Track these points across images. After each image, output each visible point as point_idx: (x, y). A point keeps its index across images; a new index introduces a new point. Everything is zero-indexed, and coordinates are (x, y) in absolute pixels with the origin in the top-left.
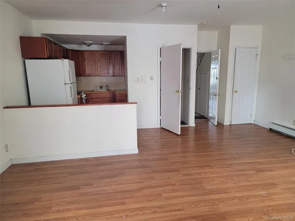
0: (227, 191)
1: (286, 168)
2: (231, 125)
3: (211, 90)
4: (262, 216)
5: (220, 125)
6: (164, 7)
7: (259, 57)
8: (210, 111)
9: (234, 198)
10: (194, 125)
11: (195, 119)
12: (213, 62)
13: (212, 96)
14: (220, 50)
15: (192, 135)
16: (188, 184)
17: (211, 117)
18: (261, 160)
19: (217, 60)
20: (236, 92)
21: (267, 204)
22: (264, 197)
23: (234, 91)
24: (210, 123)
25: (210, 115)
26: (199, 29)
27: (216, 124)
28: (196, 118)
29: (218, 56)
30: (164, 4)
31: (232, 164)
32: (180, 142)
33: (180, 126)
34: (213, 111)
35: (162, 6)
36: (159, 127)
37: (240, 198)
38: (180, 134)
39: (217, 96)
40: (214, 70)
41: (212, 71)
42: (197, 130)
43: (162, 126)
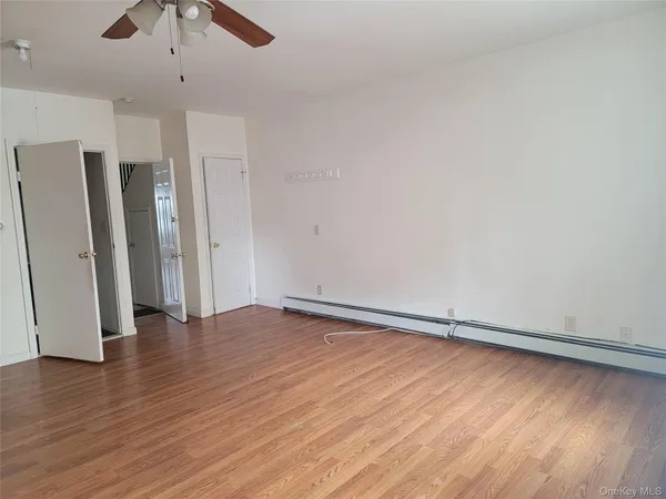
0: (237, 446)
1: (322, 369)
2: (215, 315)
3: (163, 246)
4: (306, 465)
5: (194, 320)
6: (23, 51)
7: (247, 175)
8: (167, 292)
9: (251, 455)
10: (134, 331)
11: (135, 317)
12: (159, 185)
13: (166, 260)
14: (171, 160)
15: (130, 357)
16: (151, 467)
17: (170, 307)
18: (282, 369)
19: (169, 181)
20: (217, 245)
21: (307, 442)
22: (301, 430)
23: (212, 246)
24: (169, 320)
25: (168, 301)
26: (116, 111)
27: (185, 320)
28: (136, 314)
29: (169, 173)
30: (24, 44)
31: (237, 391)
32: (104, 379)
33: (101, 340)
34: (174, 293)
35: (18, 48)
36: (36, 356)
37: (263, 450)
38: (102, 359)
39: (180, 258)
40: (164, 203)
41: (159, 205)
42: (143, 340)
43: (43, 353)
